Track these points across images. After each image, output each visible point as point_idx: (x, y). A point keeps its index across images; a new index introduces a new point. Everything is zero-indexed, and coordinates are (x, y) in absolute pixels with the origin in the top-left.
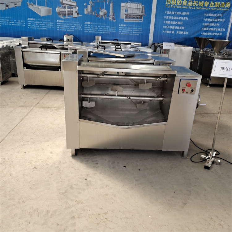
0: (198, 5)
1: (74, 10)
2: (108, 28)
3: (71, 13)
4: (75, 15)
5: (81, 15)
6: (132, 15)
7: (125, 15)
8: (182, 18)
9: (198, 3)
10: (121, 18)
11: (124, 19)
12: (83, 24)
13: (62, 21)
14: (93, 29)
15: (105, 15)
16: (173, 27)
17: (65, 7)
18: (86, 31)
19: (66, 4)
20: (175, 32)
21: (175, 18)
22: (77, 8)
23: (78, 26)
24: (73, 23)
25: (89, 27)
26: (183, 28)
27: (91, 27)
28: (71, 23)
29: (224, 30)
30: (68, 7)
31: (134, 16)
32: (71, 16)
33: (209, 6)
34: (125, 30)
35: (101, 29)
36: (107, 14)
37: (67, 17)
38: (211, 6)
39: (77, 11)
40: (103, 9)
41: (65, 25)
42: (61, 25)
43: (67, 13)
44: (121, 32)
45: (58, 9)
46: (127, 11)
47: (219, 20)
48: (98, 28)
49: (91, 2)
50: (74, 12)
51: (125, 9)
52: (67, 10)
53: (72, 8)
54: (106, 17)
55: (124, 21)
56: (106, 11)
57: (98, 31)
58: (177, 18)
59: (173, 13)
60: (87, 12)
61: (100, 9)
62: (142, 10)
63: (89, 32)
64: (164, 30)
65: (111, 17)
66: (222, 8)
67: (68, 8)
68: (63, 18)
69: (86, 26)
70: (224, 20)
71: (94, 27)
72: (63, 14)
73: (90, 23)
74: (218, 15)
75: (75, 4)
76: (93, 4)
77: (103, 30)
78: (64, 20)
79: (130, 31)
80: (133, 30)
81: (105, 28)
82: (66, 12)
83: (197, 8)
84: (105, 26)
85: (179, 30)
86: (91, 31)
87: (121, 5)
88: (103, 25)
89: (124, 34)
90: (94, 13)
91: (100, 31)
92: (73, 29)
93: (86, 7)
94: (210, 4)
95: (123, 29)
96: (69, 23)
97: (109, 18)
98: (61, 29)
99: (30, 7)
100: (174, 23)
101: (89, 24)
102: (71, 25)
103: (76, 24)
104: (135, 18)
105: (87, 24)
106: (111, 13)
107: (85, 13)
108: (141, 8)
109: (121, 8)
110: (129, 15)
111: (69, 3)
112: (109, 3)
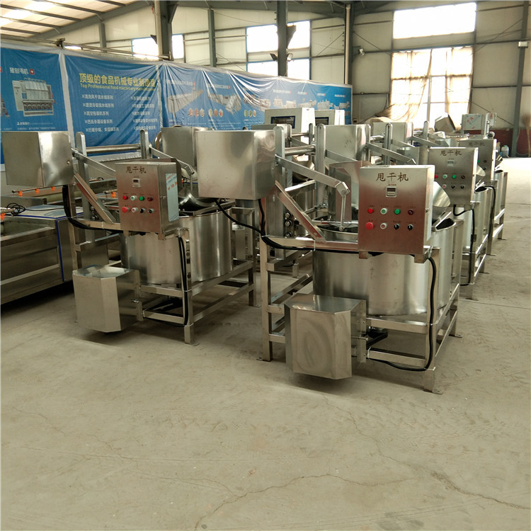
0: (121, 83)
6: (35, 103)
8: (106, 105)
10: (18, 110)
11: (25, 112)
16: (99, 122)
20: (103, 129)
21: (97, 105)
26: (111, 121)
29: (157, 120)
31: (39, 105)
33: (134, 85)
46: (24, 96)
47: (148, 106)
51: (21, 92)
58: (100, 105)
59: (93, 97)
62: (49, 93)
64: (88, 128)
66: (148, 87)
70: (153, 106)
83: (120, 88)
85: (107, 125)
87: (14, 85)
94: (134, 82)
100: (98, 113)
104: (40, 109)
108: (47, 89)
109: (15, 91)
110: (30, 103)
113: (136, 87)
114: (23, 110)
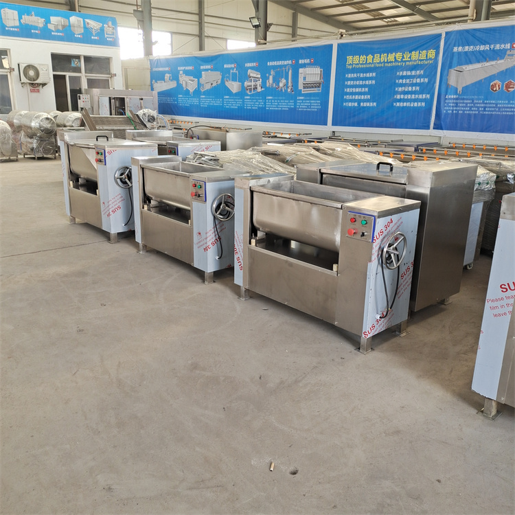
0: (387, 60)
1: (258, 83)
2: (287, 103)
3: (256, 88)
4: (259, 89)
5: (264, 88)
6: (310, 84)
7: (304, 84)
8: (367, 82)
10: (299, 89)
11: (302, 90)
12: (266, 99)
13: (249, 97)
14: (274, 105)
15: (284, 86)
16: (357, 97)
17: (251, 81)
18: (267, 107)
19: (253, 77)
20: (359, 104)
21: (358, 83)
22: (261, 80)
23: (261, 102)
24: (257, 99)
26: (369, 97)
27: (271, 102)
29: (428, 96)
30: (254, 80)
31: (312, 85)
32: (255, 91)
34: (302, 104)
35: (281, 105)
36: (286, 85)
37: (252, 92)
38: (405, 59)
39: (261, 84)
40: (282, 79)
41: (251, 102)
42: (248, 102)
43: (253, 87)
44: (299, 107)
45: (246, 84)
46: (305, 78)
47: (418, 80)
48: (278, 103)
49: (273, 72)
50: (258, 86)
51: (303, 76)
52: (253, 83)
53: (257, 81)
54: (285, 89)
55: (302, 92)
56: (285, 81)
57: (277, 107)
58: (361, 83)
59: (355, 75)
60: (269, 85)
61: (280, 79)
62: (321, 75)
63: (270, 108)
64: (345, 102)
65: (290, 88)
66: (423, 60)
68: (249, 93)
69: (267, 102)
70: (426, 80)
71: (274, 102)
72: (250, 89)
73: (271, 98)
74: (418, 72)
75: (259, 76)
76: (274, 74)
77: (283, 105)
78: (250, 95)
79: (307, 106)
80: (311, 103)
81: (284, 102)
83: (386, 64)
84: (284, 100)
85: (364, 101)
86: (272, 107)
87: (300, 72)
88: (282, 100)
89: (302, 109)
90: (274, 85)
91: (279, 108)
92: (257, 106)
93: (268, 78)
94: (405, 57)
96: (254, 99)
97: (287, 90)
98: (248, 106)
99: (227, 84)
100: (357, 90)
102: (255, 102)
103: (259, 99)
105: (269, 100)
106: (290, 84)
107: (267, 86)
108: (319, 72)
109: (300, 75)
111: (255, 75)
112: (289, 71)
113: (405, 61)
114: (302, 88)
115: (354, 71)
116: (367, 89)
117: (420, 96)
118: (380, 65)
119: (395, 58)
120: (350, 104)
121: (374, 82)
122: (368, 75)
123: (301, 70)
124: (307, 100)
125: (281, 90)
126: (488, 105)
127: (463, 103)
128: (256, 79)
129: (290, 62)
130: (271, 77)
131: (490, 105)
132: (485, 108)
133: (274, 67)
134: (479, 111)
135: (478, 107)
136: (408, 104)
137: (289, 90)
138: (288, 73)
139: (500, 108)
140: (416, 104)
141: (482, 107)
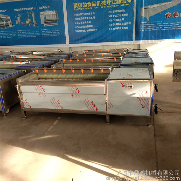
0: (101, 5)
1: (9, 22)
2: (34, 33)
3: (7, 25)
4: (11, 26)
5: (14, 25)
6: (49, 21)
7: (45, 21)
8: (90, 18)
9: (101, 3)
10: (42, 24)
11: (44, 25)
12: (17, 32)
13: (3, 31)
14: (24, 35)
15: (30, 23)
16: (84, 27)
17: (3, 21)
18: (19, 36)
19: (4, 19)
20: (86, 30)
21: (83, 18)
22: (11, 20)
23: (14, 34)
24: (10, 32)
25: (21, 33)
26: (92, 26)
27: (22, 33)
28: (8, 32)
29: (130, 23)
30: (5, 20)
31: (51, 21)
32: (8, 27)
33: (112, 4)
34: (46, 33)
35: (29, 34)
37: (5, 28)
39: (11, 23)
40: (28, 19)
41: (5, 34)
42: (3, 34)
44: (44, 34)
46: (45, 18)
47: (123, 15)
48: (27, 33)
49: (19, 15)
50: (9, 24)
51: (43, 16)
54: (31, 24)
55: (45, 26)
56: (30, 20)
57: (27, 36)
58: (86, 18)
59: (81, 14)
60: (18, 23)
61: (26, 19)
62: (56, 15)
63: (22, 37)
64: (77, 30)
65: (34, 24)
66: (124, 4)
67: (5, 22)
68: (3, 29)
69: (19, 33)
70: (127, 14)
71: (24, 33)
72: (3, 26)
73: (21, 30)
74: (122, 10)
76: (21, 16)
77: (31, 34)
79: (50, 34)
80: (52, 32)
81: (32, 33)
82: (4, 24)
83: (101, 7)
84: (32, 31)
85: (89, 28)
86: (23, 36)
87: (40, 14)
88: (30, 31)
89: (46, 36)
90: (22, 23)
91: (29, 36)
92: (11, 36)
93: (17, 19)
95: (44, 32)
96: (7, 32)
97: (33, 25)
98: (3, 37)
100: (84, 23)
101: (21, 32)
102: (9, 34)
103: (12, 32)
104: (52, 23)
105: (19, 32)
106: (34, 21)
107: (17, 23)
109: (41, 16)
110: (47, 21)
111: (5, 18)
112: (32, 14)
113: (113, 5)
114: (44, 24)
115: (79, 12)
116: (90, 22)
117: (125, 24)
118: (97, 8)
119: (106, 3)
120: (80, 31)
121: (94, 17)
122: (89, 14)
123: (41, 13)
124: (49, 30)
125: (28, 25)
126: (165, 26)
127: (151, 25)
128: (7, 20)
129: (32, 8)
130: (19, 18)
131: (166, 25)
132: (163, 27)
133: (20, 12)
134: (160, 29)
135: (160, 27)
136: (118, 28)
137: (34, 25)
138: (31, 15)
139: (171, 26)
140: (123, 28)
141: (161, 27)
